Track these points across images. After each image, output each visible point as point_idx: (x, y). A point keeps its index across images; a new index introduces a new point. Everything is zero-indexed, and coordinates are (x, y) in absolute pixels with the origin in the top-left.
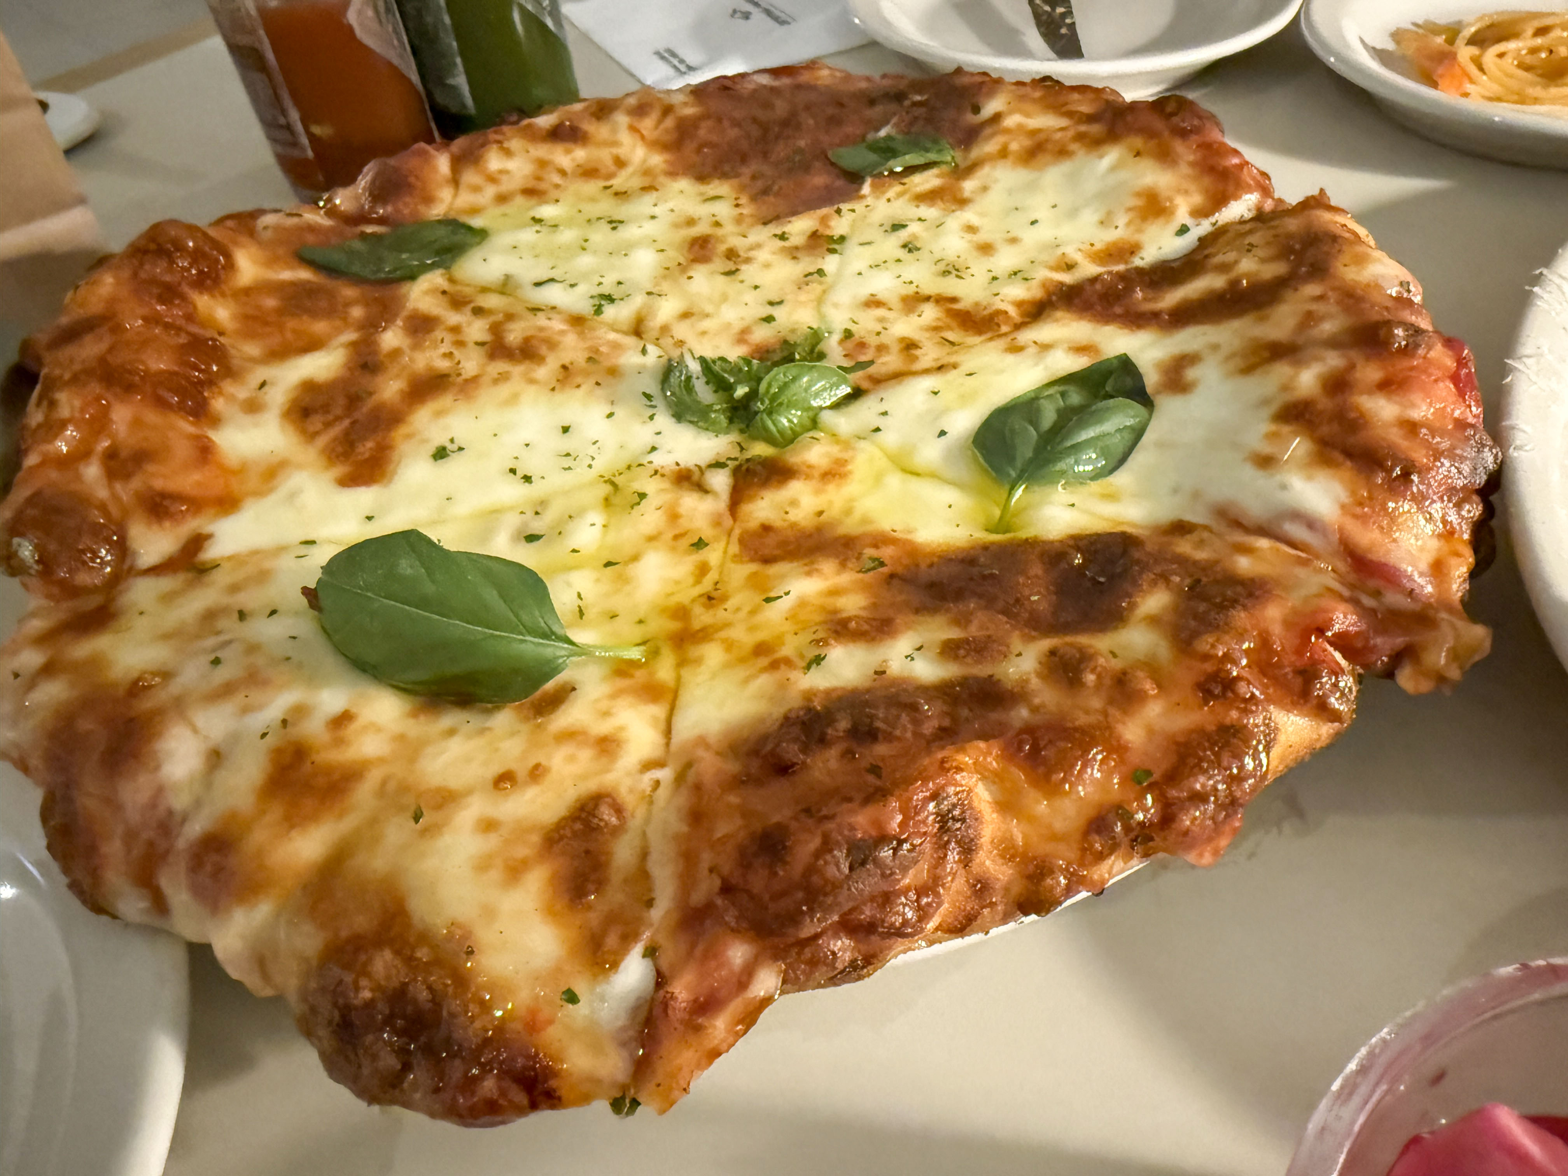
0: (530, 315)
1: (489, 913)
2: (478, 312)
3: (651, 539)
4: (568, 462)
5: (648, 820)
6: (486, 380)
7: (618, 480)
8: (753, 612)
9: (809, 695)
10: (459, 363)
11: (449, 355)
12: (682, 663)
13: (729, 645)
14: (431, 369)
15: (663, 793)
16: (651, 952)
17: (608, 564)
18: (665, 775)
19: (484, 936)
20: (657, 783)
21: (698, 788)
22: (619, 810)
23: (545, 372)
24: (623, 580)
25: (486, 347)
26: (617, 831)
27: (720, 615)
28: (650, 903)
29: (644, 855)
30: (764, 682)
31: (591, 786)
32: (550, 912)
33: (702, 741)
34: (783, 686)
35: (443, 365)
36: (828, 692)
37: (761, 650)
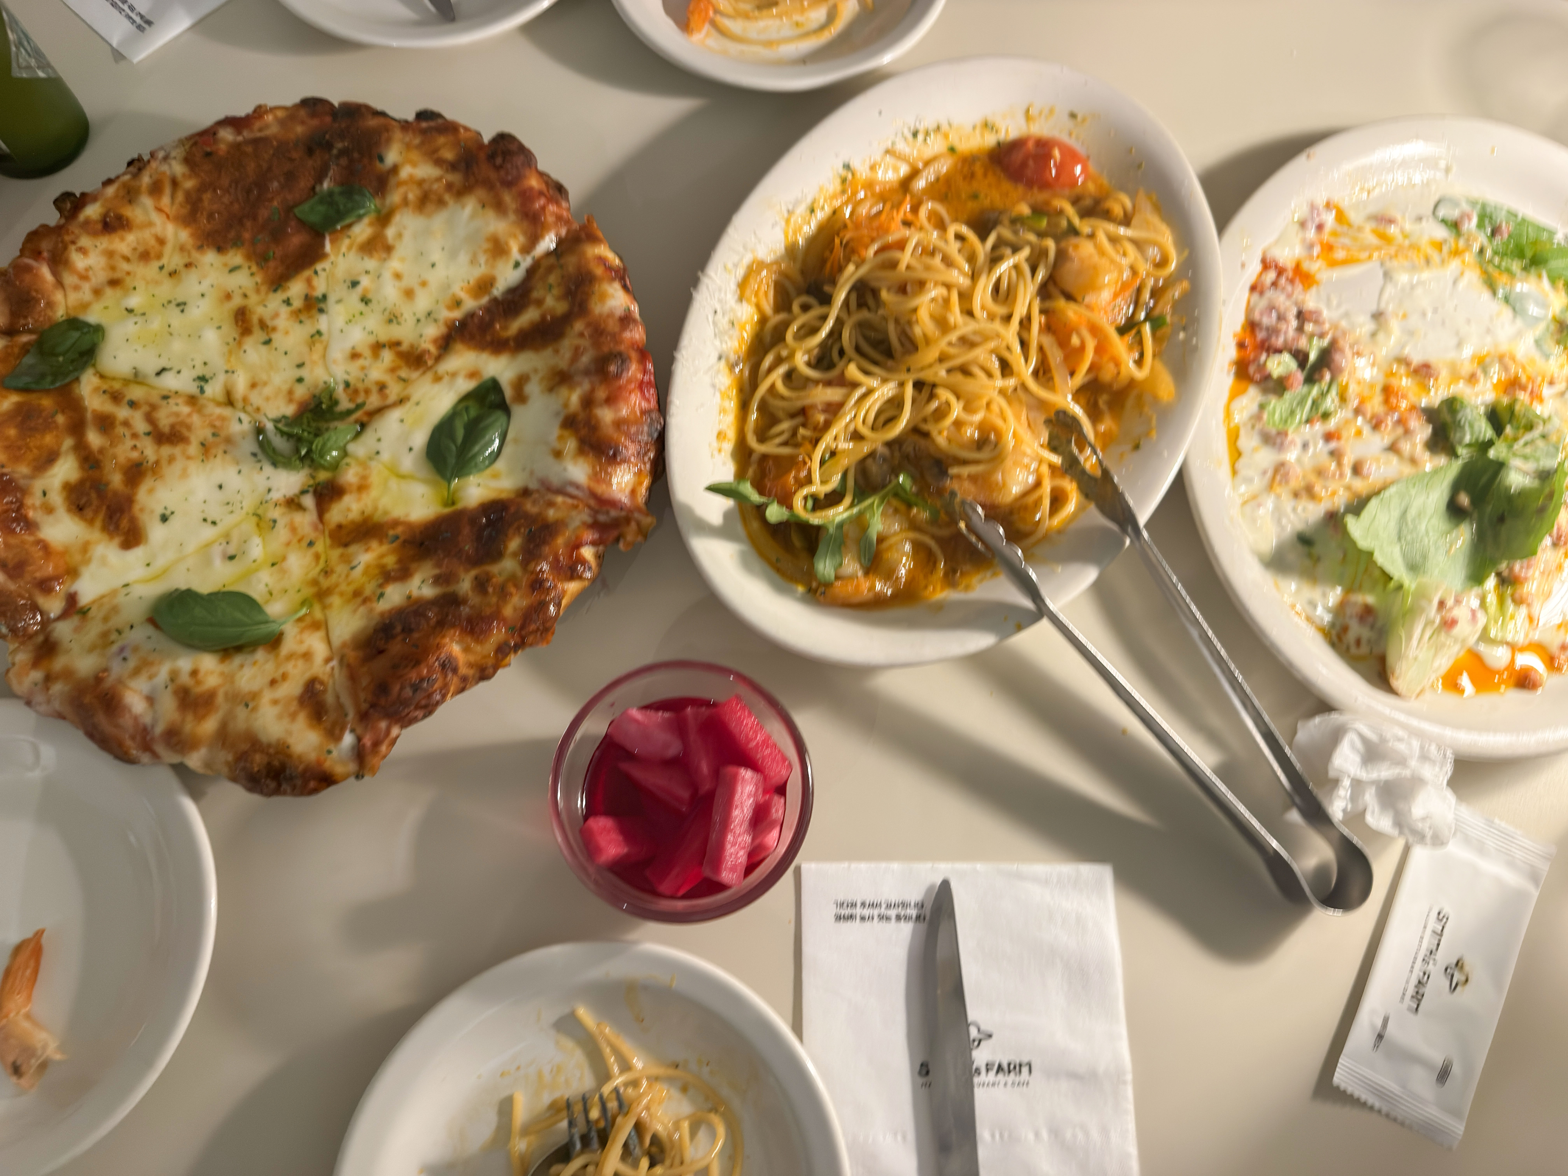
0: (164, 402)
1: (289, 733)
2: (132, 404)
3: (288, 544)
4: (230, 508)
5: (334, 683)
6: (164, 463)
7: (260, 512)
8: (347, 576)
9: (382, 614)
10: (142, 452)
11: (135, 447)
12: (325, 608)
13: (342, 594)
14: (129, 460)
15: (336, 671)
16: (353, 731)
17: (273, 565)
18: (334, 663)
19: (291, 741)
20: (333, 668)
21: (349, 666)
22: (322, 683)
23: (193, 449)
24: (283, 572)
25: (151, 435)
26: (325, 691)
27: (333, 579)
28: (346, 715)
29: (338, 697)
30: (362, 610)
31: (307, 676)
32: (311, 726)
33: (344, 645)
34: (371, 610)
35: (135, 455)
36: (390, 611)
37: (357, 594)
